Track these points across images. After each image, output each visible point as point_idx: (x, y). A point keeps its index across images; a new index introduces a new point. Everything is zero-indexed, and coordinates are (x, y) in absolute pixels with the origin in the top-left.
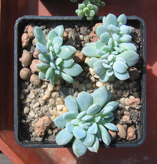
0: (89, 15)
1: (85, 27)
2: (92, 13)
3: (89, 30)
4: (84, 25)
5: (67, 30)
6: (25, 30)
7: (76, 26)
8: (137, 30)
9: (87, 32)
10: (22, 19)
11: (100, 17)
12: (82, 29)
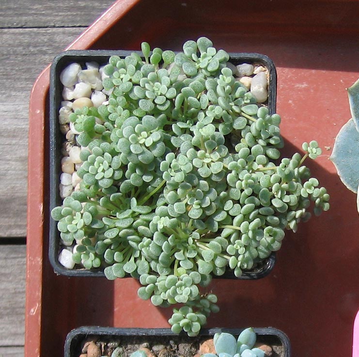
0: (191, 329)
1: (187, 345)
2: (196, 327)
3: (193, 349)
4: (185, 340)
5: (155, 348)
6: (83, 350)
7: (171, 342)
8: (278, 348)
9: (190, 352)
10: (78, 335)
11: (211, 329)
12: (181, 346)
